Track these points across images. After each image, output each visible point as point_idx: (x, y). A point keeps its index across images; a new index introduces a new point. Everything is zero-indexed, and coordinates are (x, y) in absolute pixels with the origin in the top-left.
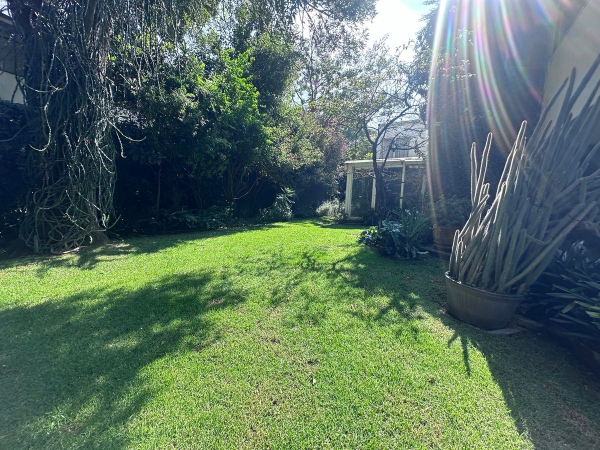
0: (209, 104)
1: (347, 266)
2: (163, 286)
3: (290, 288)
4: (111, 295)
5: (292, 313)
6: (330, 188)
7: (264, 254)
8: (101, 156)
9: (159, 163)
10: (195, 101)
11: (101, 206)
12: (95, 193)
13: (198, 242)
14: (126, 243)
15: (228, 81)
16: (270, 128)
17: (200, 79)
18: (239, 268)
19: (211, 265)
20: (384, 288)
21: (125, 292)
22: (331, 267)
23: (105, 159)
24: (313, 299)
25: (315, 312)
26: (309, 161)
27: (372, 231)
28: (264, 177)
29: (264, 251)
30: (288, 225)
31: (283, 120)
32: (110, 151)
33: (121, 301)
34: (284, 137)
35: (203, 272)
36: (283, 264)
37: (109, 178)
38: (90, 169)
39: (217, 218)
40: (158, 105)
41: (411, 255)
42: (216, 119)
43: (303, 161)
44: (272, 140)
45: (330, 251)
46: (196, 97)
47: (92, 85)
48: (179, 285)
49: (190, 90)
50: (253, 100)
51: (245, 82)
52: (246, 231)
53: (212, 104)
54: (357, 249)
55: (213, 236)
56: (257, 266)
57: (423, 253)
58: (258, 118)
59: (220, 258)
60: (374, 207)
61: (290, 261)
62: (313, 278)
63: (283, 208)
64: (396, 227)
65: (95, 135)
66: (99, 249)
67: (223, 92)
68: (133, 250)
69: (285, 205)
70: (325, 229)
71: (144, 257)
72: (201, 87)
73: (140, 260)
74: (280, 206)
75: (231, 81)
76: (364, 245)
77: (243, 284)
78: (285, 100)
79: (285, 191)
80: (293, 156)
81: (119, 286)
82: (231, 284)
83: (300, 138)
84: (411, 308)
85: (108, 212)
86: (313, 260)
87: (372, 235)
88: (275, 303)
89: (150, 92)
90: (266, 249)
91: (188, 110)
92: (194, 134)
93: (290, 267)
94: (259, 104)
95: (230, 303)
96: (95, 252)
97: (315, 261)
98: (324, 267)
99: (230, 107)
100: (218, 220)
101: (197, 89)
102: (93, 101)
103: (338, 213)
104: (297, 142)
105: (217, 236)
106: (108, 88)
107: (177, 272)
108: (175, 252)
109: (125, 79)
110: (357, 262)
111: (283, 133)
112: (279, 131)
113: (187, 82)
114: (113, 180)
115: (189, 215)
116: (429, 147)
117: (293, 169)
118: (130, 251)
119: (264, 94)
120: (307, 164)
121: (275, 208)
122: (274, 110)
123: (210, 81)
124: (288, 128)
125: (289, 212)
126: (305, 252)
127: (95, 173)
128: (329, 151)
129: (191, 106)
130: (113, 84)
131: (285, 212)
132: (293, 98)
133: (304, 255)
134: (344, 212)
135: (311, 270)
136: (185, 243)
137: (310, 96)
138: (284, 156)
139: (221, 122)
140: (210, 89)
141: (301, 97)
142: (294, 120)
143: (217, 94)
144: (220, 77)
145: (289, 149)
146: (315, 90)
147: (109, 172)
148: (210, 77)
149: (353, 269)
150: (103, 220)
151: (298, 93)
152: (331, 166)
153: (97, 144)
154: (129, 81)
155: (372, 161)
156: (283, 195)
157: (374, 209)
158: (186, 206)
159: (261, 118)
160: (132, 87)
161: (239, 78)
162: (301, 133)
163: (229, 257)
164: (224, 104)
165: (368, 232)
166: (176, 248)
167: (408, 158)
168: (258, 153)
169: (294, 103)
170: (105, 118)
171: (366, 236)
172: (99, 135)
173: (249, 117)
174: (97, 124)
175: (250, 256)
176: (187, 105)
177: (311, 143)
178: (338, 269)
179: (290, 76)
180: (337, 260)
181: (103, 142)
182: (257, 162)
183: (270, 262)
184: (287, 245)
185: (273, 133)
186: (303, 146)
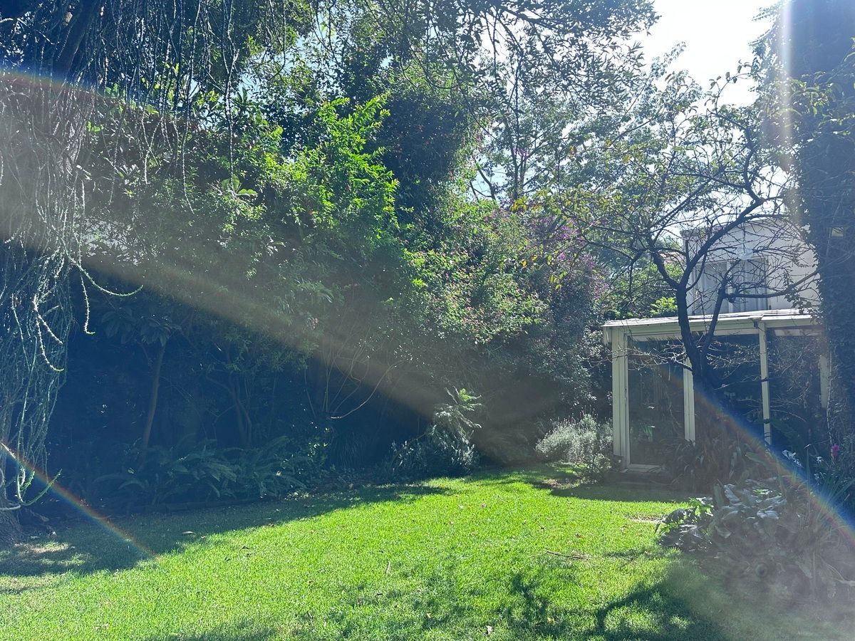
0: (288, 210)
1: (639, 620)
6: (570, 388)
7: (406, 576)
8: (40, 333)
9: (163, 342)
10: (257, 203)
11: (20, 448)
12: (11, 414)
13: (237, 539)
14: (61, 542)
15: (330, 161)
16: (422, 253)
17: (270, 160)
19: (266, 611)
22: (592, 623)
23: (46, 336)
26: (513, 324)
27: (698, 513)
28: (406, 363)
29: (404, 569)
30: (466, 487)
31: (449, 232)
34: (452, 270)
35: (244, 632)
36: (459, 611)
37: (47, 380)
38: (12, 360)
39: (287, 470)
40: (177, 216)
42: (300, 241)
43: (500, 323)
44: (425, 280)
45: (587, 568)
46: (261, 197)
47: (46, 185)
49: (247, 183)
50: (386, 198)
51: (369, 162)
52: (357, 504)
53: (293, 208)
54: (661, 564)
55: (274, 520)
56: (387, 614)
58: (396, 233)
59: (289, 589)
60: (693, 438)
61: (477, 601)
63: (452, 439)
65: (37, 285)
67: (319, 183)
68: (76, 560)
69: (457, 434)
70: (564, 499)
71: (99, 579)
72: (272, 175)
73: (89, 591)
74: (442, 434)
75: (339, 161)
76: (679, 551)
78: (454, 190)
79: (456, 397)
80: (475, 313)
85: (32, 461)
86: (540, 598)
87: (698, 525)
89: (164, 191)
90: (413, 557)
91: (241, 222)
92: (250, 273)
93: (476, 618)
94: (397, 204)
97: (545, 602)
98: (573, 622)
99: (334, 213)
100: (288, 473)
101: (262, 178)
102: (44, 216)
103: (594, 453)
104: (483, 279)
105: (283, 520)
106: (79, 187)
107: (179, 630)
108: (176, 567)
109: (115, 168)
110: (665, 607)
111: (451, 262)
112: (442, 259)
113: (243, 166)
114: (56, 383)
115: (219, 463)
116: (823, 288)
117: (476, 343)
118: (67, 563)
119: (408, 183)
120: (508, 330)
121: (431, 439)
122: (429, 213)
123: (292, 161)
124: (462, 250)
125: (466, 451)
126: (516, 572)
127: (21, 368)
128: (560, 298)
129: (247, 216)
130: (88, 178)
131: (457, 451)
132: (473, 184)
133: (514, 583)
134: (612, 451)
135: (537, 632)
136: (203, 541)
137: (511, 178)
138: (453, 314)
139: (313, 246)
140: (292, 178)
141: (489, 180)
142: (475, 232)
143: (306, 189)
144: (314, 153)
145: (465, 296)
146: (521, 164)
147: (52, 366)
148: (293, 153)
149: (657, 632)
150: (18, 482)
151: (482, 171)
152: (568, 332)
153: (36, 306)
154: (121, 171)
155: (675, 319)
156: (450, 407)
157: (694, 444)
158: (214, 440)
159: (401, 235)
160: (126, 182)
161: (356, 153)
162: (492, 259)
163: (313, 587)
164: (321, 208)
165: (685, 514)
166: (180, 556)
167: (769, 311)
168: (392, 311)
169: (475, 194)
170: (61, 250)
171: (683, 526)
172: (43, 287)
173: (376, 233)
174: (43, 264)
175: (369, 582)
176: (238, 213)
177: (516, 280)
178: (613, 630)
179: (467, 142)
180: (609, 600)
181: (49, 302)
182: (388, 329)
183: (421, 604)
184: (467, 548)
185: (427, 264)
186: (499, 289)
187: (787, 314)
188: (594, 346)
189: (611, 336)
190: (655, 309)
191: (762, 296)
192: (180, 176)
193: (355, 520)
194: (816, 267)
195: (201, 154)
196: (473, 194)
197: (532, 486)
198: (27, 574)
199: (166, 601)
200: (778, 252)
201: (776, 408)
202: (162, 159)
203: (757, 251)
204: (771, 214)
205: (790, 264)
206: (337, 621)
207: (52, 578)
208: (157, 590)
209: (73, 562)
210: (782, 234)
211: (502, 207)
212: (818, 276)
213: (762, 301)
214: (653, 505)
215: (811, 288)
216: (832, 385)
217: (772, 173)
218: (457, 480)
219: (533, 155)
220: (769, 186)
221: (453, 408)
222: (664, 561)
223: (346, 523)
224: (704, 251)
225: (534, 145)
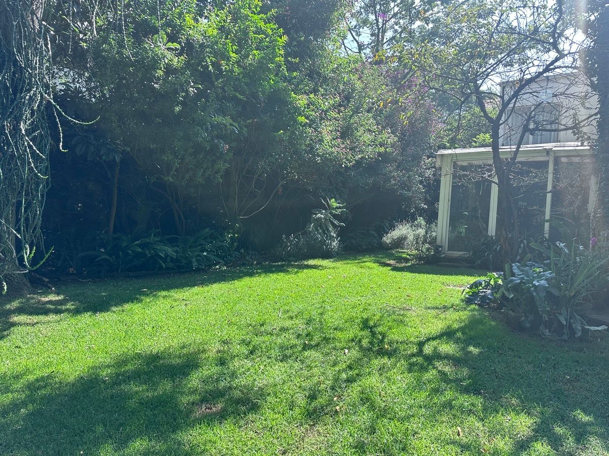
0: (203, 59)
1: (447, 348)
2: (118, 375)
3: (340, 387)
4: (32, 387)
5: (345, 438)
6: (409, 199)
7: (292, 318)
8: (28, 150)
9: (118, 159)
10: (180, 54)
11: (24, 231)
12: (14, 208)
13: (178, 294)
14: (58, 294)
15: (235, 20)
16: (305, 97)
17: (189, 19)
18: (248, 344)
19: (199, 338)
20: (520, 398)
21: (56, 383)
22: (415, 350)
23: (33, 153)
24: (383, 413)
25: (387, 439)
26: (370, 152)
27: (492, 282)
28: (293, 180)
29: (290, 314)
30: (333, 265)
31: (326, 80)
32: (41, 141)
33: (49, 399)
34: (327, 111)
35: (185, 351)
36: (326, 340)
37: (38, 185)
38: (10, 170)
39: (211, 251)
40: (122, 63)
41: (572, 332)
42: (212, 83)
43: (361, 151)
44: (307, 118)
45: (413, 316)
46: (182, 48)
47: (21, 37)
48: (145, 373)
49: (172, 38)
50: (277, 50)
51: (265, 21)
52: (260, 274)
53: (207, 58)
54: (465, 315)
55: (203, 283)
56: (279, 341)
57: (597, 328)
58: (285, 79)
59: (214, 325)
60: (494, 234)
61: (339, 334)
62: (382, 370)
63: (324, 233)
64: (539, 277)
65: (21, 115)
66: (15, 304)
67: (226, 38)
68: (69, 306)
69: (328, 230)
70: (398, 273)
71: (86, 319)
72: (191, 32)
73: (80, 325)
74: (318, 230)
75: (241, 20)
76: (477, 307)
77: (255, 376)
78: (330, 46)
79: (328, 205)
80: (343, 143)
81: (46, 372)
82: (233, 375)
83: (356, 111)
84: (578, 441)
85: (33, 241)
86: (381, 333)
87: (492, 290)
88: (313, 415)
89: (110, 44)
90: (295, 309)
91: (169, 70)
92: (177, 109)
93: (338, 344)
94: (286, 55)
95: (232, 412)
96: (10, 309)
97: (384, 336)
98: (402, 348)
99: (238, 63)
100: (212, 253)
101: (183, 34)
102: (22, 62)
103: (423, 243)
104: (350, 118)
105: (209, 283)
106: (45, 39)
107: (141, 349)
108: (137, 311)
109: (71, 24)
110: (465, 341)
111: (326, 104)
112: (320, 101)
113: (168, 24)
114: (44, 187)
115: (163, 245)
116: (601, 126)
117: (343, 166)
118: (64, 307)
119: (295, 39)
120: (367, 157)
121: (310, 234)
122: (311, 64)
123: (206, 21)
124: (335, 95)
125: (334, 241)
126: (365, 316)
127: (17, 176)
128: (407, 133)
129: (173, 64)
130: (52, 32)
131: (327, 241)
132: (345, 42)
133: (363, 323)
134: (436, 242)
135: (378, 354)
136: (155, 296)
137: (374, 37)
138: (327, 144)
139: (222, 88)
140: (206, 34)
141: (357, 40)
142: (345, 80)
143: (217, 43)
144: (222, 14)
145: (336, 130)
146: (382, 27)
147: (39, 174)
148: (206, 14)
149: (458, 356)
150: (25, 255)
151: (352, 32)
152: (410, 159)
153: (23, 130)
154: (76, 27)
155: (489, 149)
156: (324, 211)
157: (494, 238)
158: (158, 230)
159: (289, 80)
160: (81, 36)
161: (255, 14)
162: (357, 102)
163: (230, 324)
164: (228, 59)
165: (483, 283)
166: (140, 304)
167: (558, 144)
168: (282, 141)
169: (346, 49)
170: (37, 88)
171: (481, 291)
172: (27, 116)
173: (270, 79)
174: (25, 99)
175: (267, 321)
176: (166, 62)
177: (375, 119)
178: (429, 354)
179: (341, 7)
180: (427, 336)
181: (32, 128)
182: (280, 155)
183: (302, 335)
184: (333, 302)
185: (308, 105)
186: (361, 126)
187: (572, 145)
188: (429, 169)
189: (442, 162)
190: (475, 142)
191: (555, 131)
192: (121, 32)
193: (258, 284)
194: (598, 109)
195: (137, 14)
196: (344, 50)
197: (378, 264)
198: (38, 314)
199: (132, 332)
200: (571, 96)
201: (556, 214)
202: (107, 18)
203: (556, 96)
204: (570, 65)
205: (579, 106)
206: (246, 345)
207: (54, 316)
208: (126, 325)
209: (68, 307)
210: (576, 82)
211: (366, 61)
212: (599, 116)
213: (554, 134)
214: (461, 277)
215: (592, 125)
216: (597, 197)
217: (574, 34)
218: (327, 260)
219: (392, 19)
220: (571, 44)
221: (326, 212)
222: (466, 312)
223: (252, 285)
224: (516, 95)
225: (393, 11)
